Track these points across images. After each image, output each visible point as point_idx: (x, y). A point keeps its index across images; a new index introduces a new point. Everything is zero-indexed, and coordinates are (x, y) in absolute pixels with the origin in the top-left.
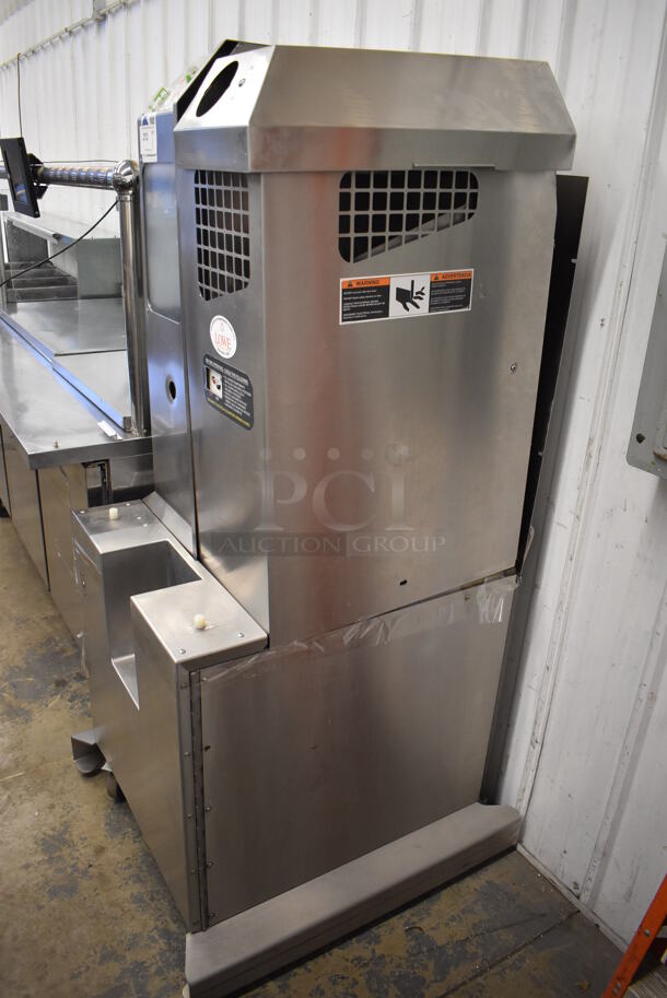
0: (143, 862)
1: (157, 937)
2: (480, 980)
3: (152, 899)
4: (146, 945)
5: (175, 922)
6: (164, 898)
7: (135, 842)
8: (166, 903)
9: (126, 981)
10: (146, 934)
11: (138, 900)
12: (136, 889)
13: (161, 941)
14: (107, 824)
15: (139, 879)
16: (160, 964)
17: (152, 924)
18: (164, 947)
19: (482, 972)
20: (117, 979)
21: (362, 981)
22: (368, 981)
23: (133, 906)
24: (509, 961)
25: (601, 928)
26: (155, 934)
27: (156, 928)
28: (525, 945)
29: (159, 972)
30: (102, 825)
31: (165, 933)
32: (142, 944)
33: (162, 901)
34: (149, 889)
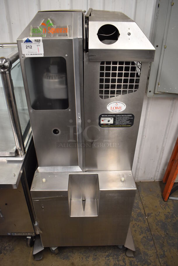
0: (83, 254)
1: (108, 258)
2: (143, 204)
3: (96, 256)
4: (110, 262)
5: (105, 253)
6: (97, 253)
7: (75, 254)
8: (99, 253)
10: (106, 261)
11: (94, 259)
12: (91, 259)
13: (110, 258)
14: (64, 259)
15: (88, 257)
16: (116, 260)
17: (104, 258)
18: (112, 257)
19: (142, 203)
21: (136, 222)
22: (136, 221)
23: (96, 261)
24: (141, 198)
25: (141, 181)
26: (107, 258)
27: (105, 258)
28: (139, 193)
29: (118, 261)
30: (63, 261)
31: (108, 256)
32: (109, 262)
33: (98, 254)
34: (93, 255)
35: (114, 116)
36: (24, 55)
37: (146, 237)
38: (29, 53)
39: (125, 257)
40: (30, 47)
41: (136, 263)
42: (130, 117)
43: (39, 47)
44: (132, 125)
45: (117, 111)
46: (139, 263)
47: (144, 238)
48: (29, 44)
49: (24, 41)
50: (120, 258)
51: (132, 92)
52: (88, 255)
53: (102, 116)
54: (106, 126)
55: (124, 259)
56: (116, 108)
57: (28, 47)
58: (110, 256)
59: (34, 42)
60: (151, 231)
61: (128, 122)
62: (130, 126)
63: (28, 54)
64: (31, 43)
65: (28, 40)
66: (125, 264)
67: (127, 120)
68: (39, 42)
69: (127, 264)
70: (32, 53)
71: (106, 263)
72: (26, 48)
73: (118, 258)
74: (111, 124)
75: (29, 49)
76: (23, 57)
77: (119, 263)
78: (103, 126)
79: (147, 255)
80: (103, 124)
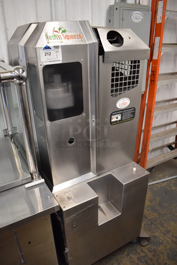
1: (129, 256)
3: (118, 260)
5: (124, 253)
9: (143, 261)
10: (129, 259)
13: (130, 255)
16: (137, 254)
17: (126, 259)
20: (143, 263)
26: (129, 257)
27: (127, 257)
29: (139, 254)
31: (128, 255)
32: (132, 260)
33: (118, 257)
34: (115, 262)
35: (122, 112)
36: (43, 62)
37: (146, 223)
38: (48, 61)
39: (142, 248)
40: (49, 54)
41: (153, 248)
42: (133, 110)
43: (57, 53)
44: (134, 117)
45: (123, 107)
46: (155, 247)
47: (146, 226)
48: (48, 51)
49: (43, 48)
50: (138, 251)
51: (134, 87)
52: (111, 264)
53: (113, 114)
54: (115, 123)
55: (142, 250)
56: (123, 104)
57: (47, 54)
58: (129, 254)
59: (53, 48)
60: (146, 217)
61: (131, 116)
62: (132, 119)
63: (46, 62)
64: (50, 50)
65: (47, 47)
66: (146, 253)
67: (131, 114)
68: (58, 48)
69: (147, 252)
70: (51, 60)
71: (130, 262)
72: (45, 55)
73: (137, 252)
74: (119, 121)
75: (48, 56)
76: (41, 65)
77: (140, 256)
78: (113, 124)
79: (156, 237)
80: (113, 122)
